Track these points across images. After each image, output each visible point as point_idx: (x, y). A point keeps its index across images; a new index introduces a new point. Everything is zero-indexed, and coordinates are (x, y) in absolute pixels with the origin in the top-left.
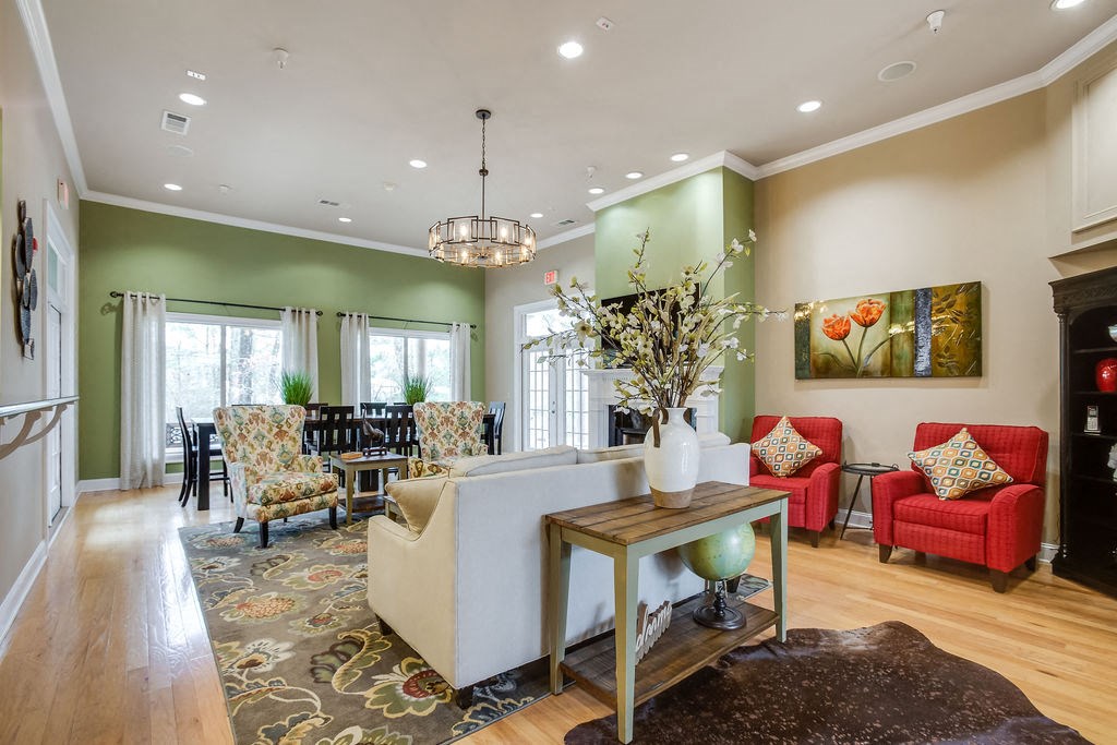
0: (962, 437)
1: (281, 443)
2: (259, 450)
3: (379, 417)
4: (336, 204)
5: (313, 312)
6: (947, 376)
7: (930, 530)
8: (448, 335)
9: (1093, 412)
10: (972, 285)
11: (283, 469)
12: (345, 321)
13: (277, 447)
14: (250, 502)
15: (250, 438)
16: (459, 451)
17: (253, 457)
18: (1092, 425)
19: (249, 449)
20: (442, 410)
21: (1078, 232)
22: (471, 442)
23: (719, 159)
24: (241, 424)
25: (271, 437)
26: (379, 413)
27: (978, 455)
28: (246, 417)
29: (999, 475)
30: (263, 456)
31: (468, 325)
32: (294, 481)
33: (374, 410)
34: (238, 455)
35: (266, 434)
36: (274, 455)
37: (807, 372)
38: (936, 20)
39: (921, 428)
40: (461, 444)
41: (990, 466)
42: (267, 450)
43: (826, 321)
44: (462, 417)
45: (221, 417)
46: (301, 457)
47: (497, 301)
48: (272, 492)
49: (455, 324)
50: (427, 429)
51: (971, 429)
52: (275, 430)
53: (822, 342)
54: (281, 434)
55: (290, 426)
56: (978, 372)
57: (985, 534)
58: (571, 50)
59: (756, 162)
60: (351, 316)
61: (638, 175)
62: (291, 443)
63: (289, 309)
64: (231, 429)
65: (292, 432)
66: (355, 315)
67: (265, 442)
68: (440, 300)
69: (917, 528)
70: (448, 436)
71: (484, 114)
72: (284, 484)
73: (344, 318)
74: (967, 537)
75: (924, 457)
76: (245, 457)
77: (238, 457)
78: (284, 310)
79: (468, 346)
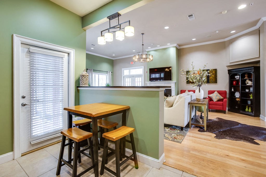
0: (216, 92)
4: (94, 45)
6: (212, 83)
7: (215, 106)
8: (107, 74)
9: (233, 88)
10: (215, 69)
18: (233, 90)
21: (230, 63)
23: (175, 45)
27: (219, 95)
29: (222, 98)
31: (111, 72)
37: (188, 82)
38: (217, 32)
39: (209, 91)
41: (221, 96)
47: (117, 68)
49: (109, 72)
51: (217, 91)
56: (216, 82)
57: (223, 106)
58: (167, 28)
59: (179, 46)
61: (159, 46)
66: (90, 69)
68: (105, 66)
69: (213, 106)
71: (143, 34)
73: (88, 70)
74: (220, 106)
75: (211, 95)
79: (111, 77)
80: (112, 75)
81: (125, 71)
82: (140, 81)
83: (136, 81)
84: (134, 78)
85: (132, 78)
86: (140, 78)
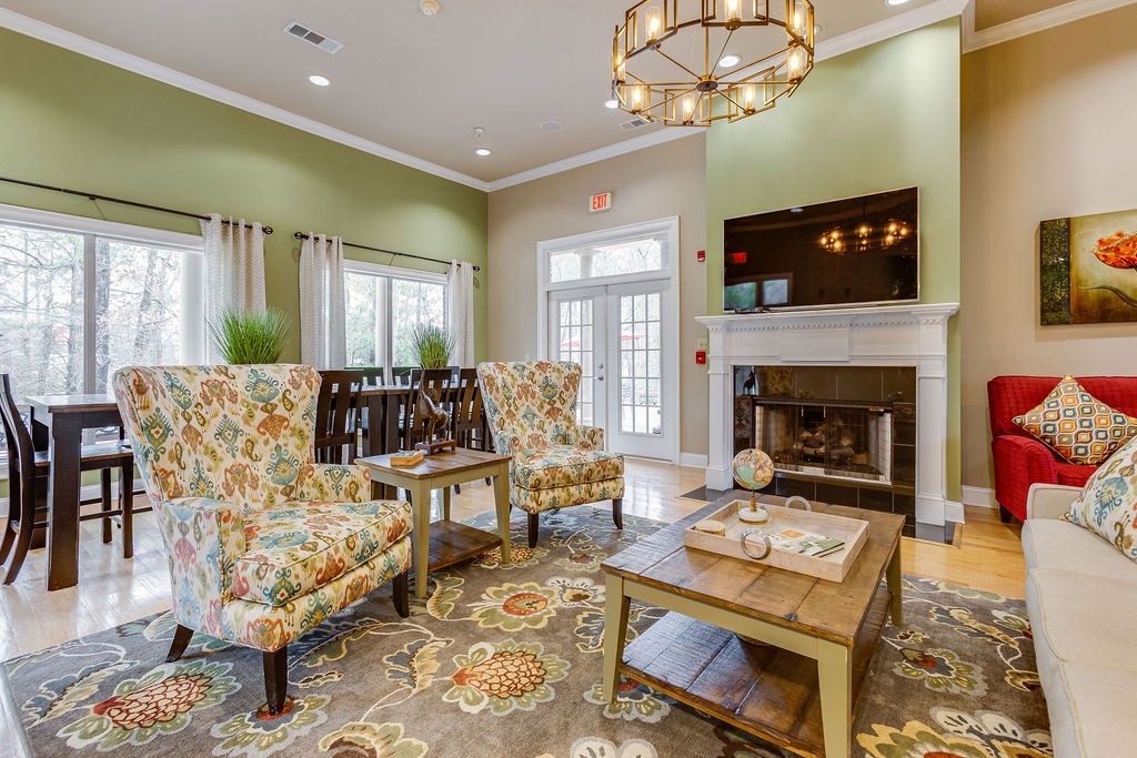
1: (273, 443)
2: (228, 462)
3: (372, 388)
5: (257, 227)
8: (444, 277)
11: (280, 499)
12: (308, 246)
13: (265, 451)
14: (233, 597)
15: (208, 435)
16: (548, 438)
17: (217, 479)
19: (207, 461)
20: (517, 375)
22: (565, 423)
24: (185, 406)
25: (251, 431)
26: (372, 382)
28: (195, 389)
30: (238, 476)
31: (471, 265)
32: (339, 532)
33: (365, 379)
34: (186, 479)
35: (242, 426)
36: (260, 469)
37: (1064, 314)
40: (550, 428)
42: (247, 461)
43: (1101, 242)
44: (547, 385)
45: (141, 389)
46: (320, 470)
47: (508, 239)
48: (298, 568)
49: (455, 262)
50: (502, 406)
52: (260, 416)
53: (1092, 271)
54: (273, 424)
55: (291, 407)
60: (316, 239)
62: (295, 440)
63: (217, 218)
64: (168, 416)
65: (296, 419)
66: (323, 237)
67: (240, 443)
68: (435, 229)
70: (530, 415)
72: (322, 545)
73: (306, 242)
76: (200, 482)
77: (186, 485)
78: (209, 219)
79: (471, 294)
80: (476, 284)
81: (554, 258)
82: (655, 313)
83: (625, 315)
84: (612, 299)
85: (596, 299)
86: (654, 299)
